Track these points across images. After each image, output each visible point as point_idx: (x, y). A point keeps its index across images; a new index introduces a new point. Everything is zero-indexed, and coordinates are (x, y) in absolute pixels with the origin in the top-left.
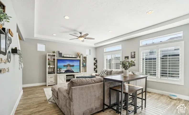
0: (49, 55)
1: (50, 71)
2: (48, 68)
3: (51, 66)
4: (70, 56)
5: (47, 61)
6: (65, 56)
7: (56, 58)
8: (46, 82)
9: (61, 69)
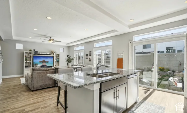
0: (26, 53)
1: (27, 65)
2: (25, 63)
3: (28, 62)
4: (45, 54)
5: (24, 57)
6: (40, 53)
7: (32, 55)
8: (23, 74)
9: (37, 64)
